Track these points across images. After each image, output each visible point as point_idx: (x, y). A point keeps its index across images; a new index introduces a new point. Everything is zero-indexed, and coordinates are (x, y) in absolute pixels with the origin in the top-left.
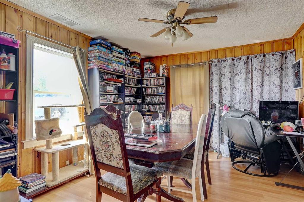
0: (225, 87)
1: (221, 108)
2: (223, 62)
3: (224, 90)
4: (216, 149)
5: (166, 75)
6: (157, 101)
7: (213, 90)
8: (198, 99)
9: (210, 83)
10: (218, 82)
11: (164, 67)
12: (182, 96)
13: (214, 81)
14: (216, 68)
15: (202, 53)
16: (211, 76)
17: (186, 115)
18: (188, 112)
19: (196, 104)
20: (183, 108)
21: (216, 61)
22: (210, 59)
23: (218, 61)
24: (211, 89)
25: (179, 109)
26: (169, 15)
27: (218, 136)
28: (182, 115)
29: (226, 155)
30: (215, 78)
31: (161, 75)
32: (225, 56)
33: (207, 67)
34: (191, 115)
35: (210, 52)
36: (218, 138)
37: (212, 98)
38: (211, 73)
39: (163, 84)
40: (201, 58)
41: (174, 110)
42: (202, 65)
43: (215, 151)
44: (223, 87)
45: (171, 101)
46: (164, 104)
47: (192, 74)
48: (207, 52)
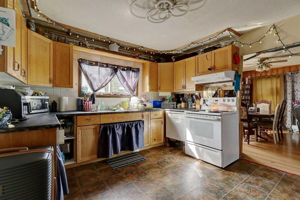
0: (297, 90)
1: (293, 103)
2: (295, 74)
3: (296, 91)
4: (289, 129)
5: (251, 83)
6: (243, 98)
7: (287, 92)
8: (275, 97)
9: (285, 87)
10: (291, 87)
11: (249, 78)
12: (262, 96)
13: (288, 86)
14: (290, 78)
15: (279, 69)
16: (285, 83)
17: (267, 106)
18: (269, 105)
19: (273, 100)
20: (265, 102)
21: (290, 73)
22: (285, 72)
23: (291, 74)
24: (285, 91)
25: (262, 103)
26: (259, 60)
27: (290, 120)
28: (264, 106)
29: (297, 132)
30: (289, 84)
31: (247, 83)
32: (297, 70)
33: (282, 78)
34: (270, 106)
35: (285, 68)
36: (291, 122)
37: (286, 97)
38: (285, 81)
39: (248, 88)
40: (277, 72)
41: (259, 103)
42: (279, 76)
43: (288, 130)
44: (295, 90)
45: (253, 99)
46: (249, 100)
47: (270, 82)
48: (283, 68)
